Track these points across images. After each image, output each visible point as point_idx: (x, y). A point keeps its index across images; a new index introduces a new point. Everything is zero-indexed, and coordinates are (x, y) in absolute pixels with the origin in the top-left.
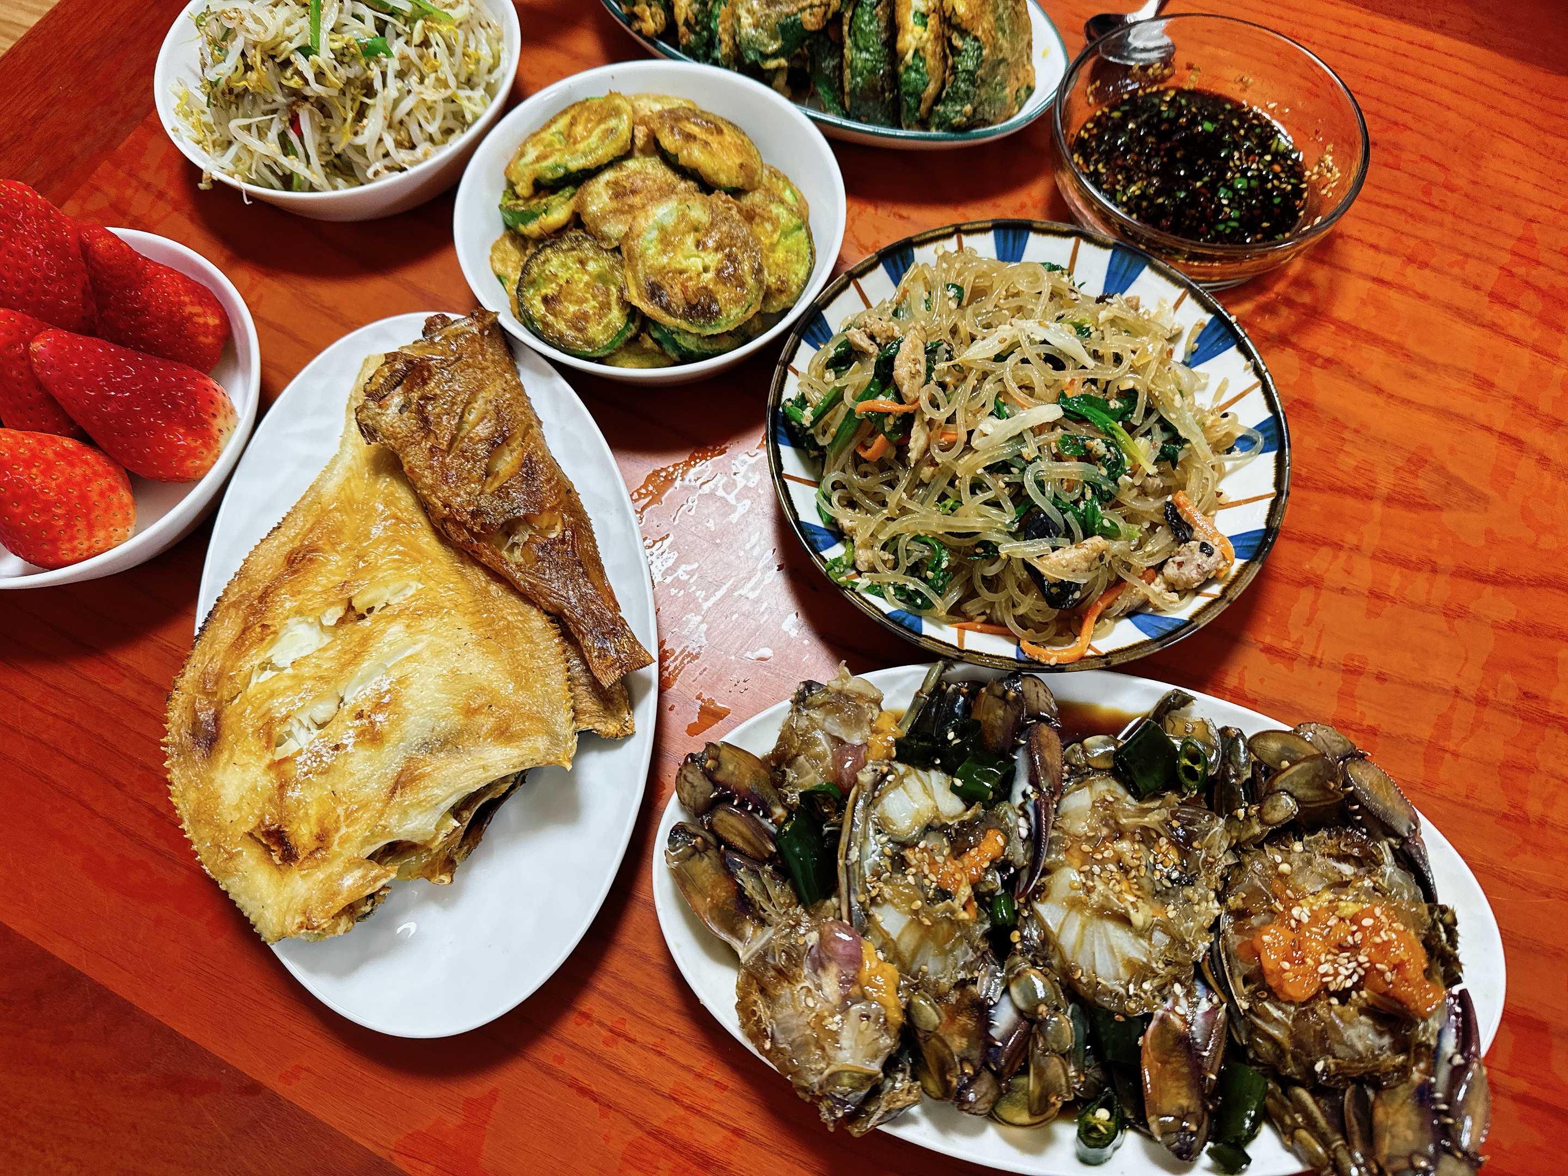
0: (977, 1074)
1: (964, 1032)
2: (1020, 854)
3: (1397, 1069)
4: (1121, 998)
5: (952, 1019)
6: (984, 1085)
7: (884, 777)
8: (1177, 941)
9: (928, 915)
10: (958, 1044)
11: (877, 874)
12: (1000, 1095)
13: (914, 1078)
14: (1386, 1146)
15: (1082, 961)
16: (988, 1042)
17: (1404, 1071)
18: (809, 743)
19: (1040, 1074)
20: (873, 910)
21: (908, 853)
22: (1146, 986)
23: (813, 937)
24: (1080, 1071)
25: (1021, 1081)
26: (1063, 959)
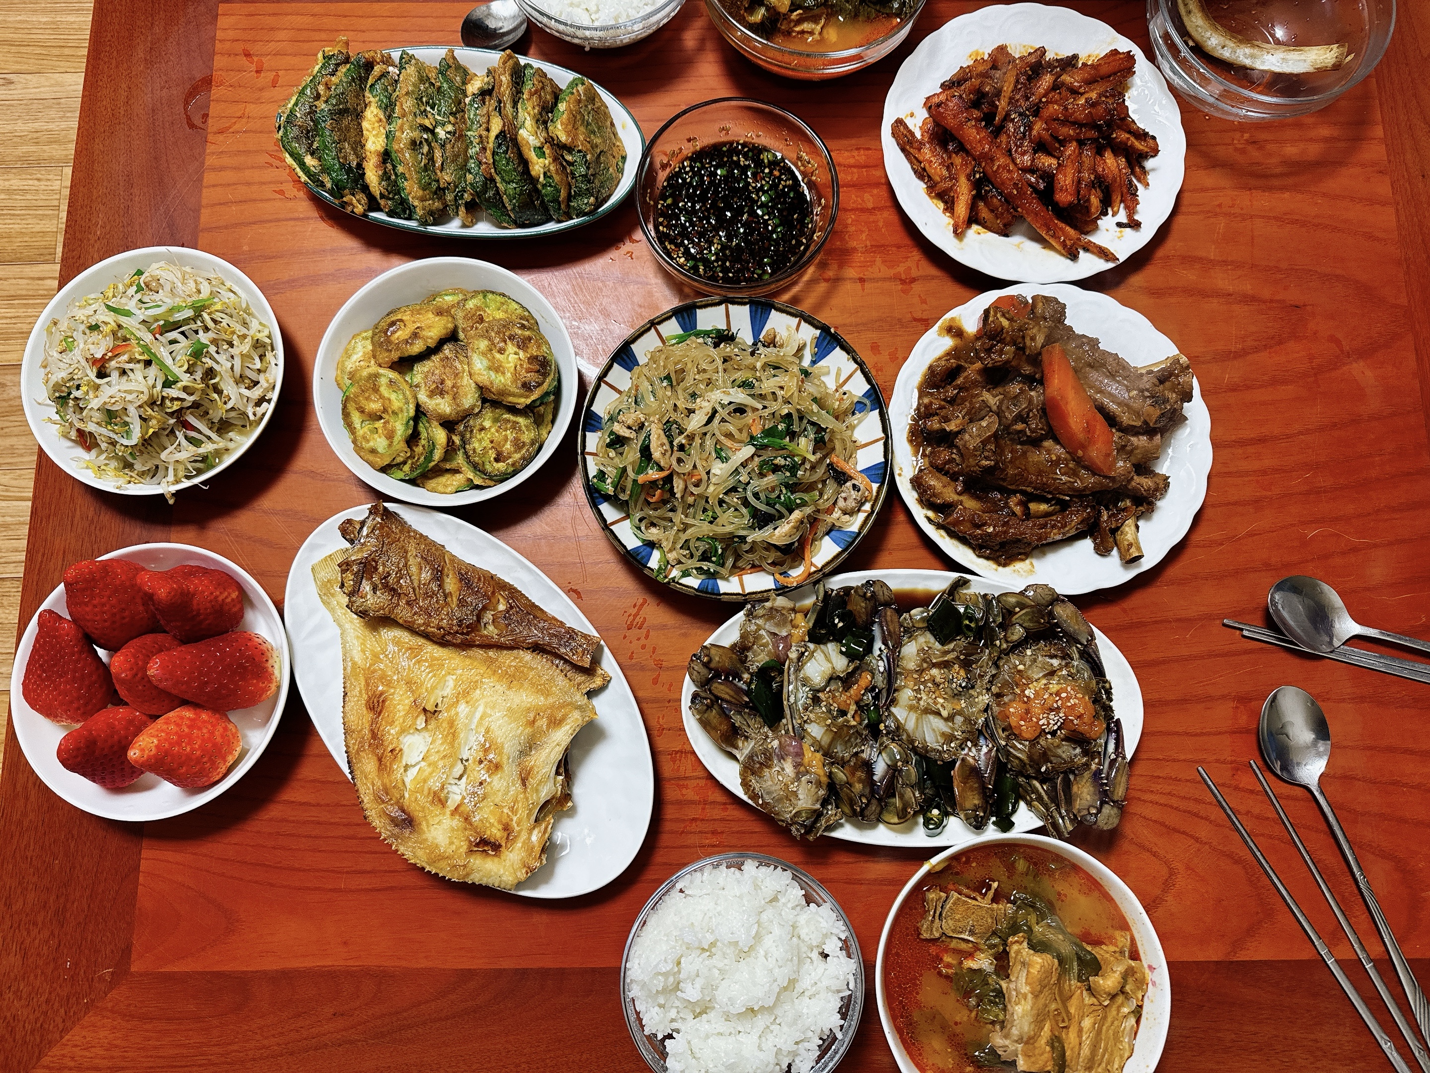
0: (869, 801)
1: (860, 781)
2: (880, 681)
3: (1083, 765)
4: (940, 752)
5: (853, 774)
6: (874, 807)
7: (803, 654)
8: (968, 720)
9: (835, 725)
10: (858, 787)
11: (806, 709)
12: (882, 809)
13: (837, 807)
14: (1077, 805)
15: (918, 736)
16: (873, 783)
17: (1087, 766)
18: (757, 638)
19: (902, 797)
20: (806, 726)
21: (820, 695)
22: (953, 745)
23: (776, 743)
24: (921, 793)
25: (893, 800)
26: (908, 736)
